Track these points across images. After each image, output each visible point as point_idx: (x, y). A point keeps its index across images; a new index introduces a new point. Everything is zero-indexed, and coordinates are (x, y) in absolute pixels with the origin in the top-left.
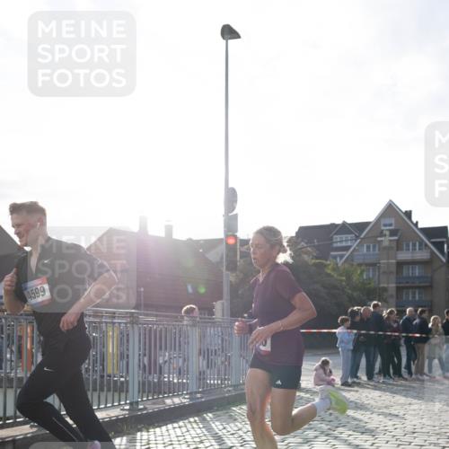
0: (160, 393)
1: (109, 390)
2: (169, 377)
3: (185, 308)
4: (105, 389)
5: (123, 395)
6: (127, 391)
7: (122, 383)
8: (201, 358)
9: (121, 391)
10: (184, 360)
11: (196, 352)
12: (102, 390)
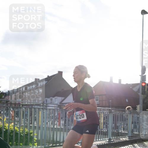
0: (118, 136)
1: (102, 134)
2: (121, 131)
3: (127, 107)
4: (101, 134)
5: (106, 136)
6: (108, 135)
7: (106, 132)
8: (133, 125)
9: (106, 135)
10: (127, 125)
11: (131, 123)
12: (100, 134)
